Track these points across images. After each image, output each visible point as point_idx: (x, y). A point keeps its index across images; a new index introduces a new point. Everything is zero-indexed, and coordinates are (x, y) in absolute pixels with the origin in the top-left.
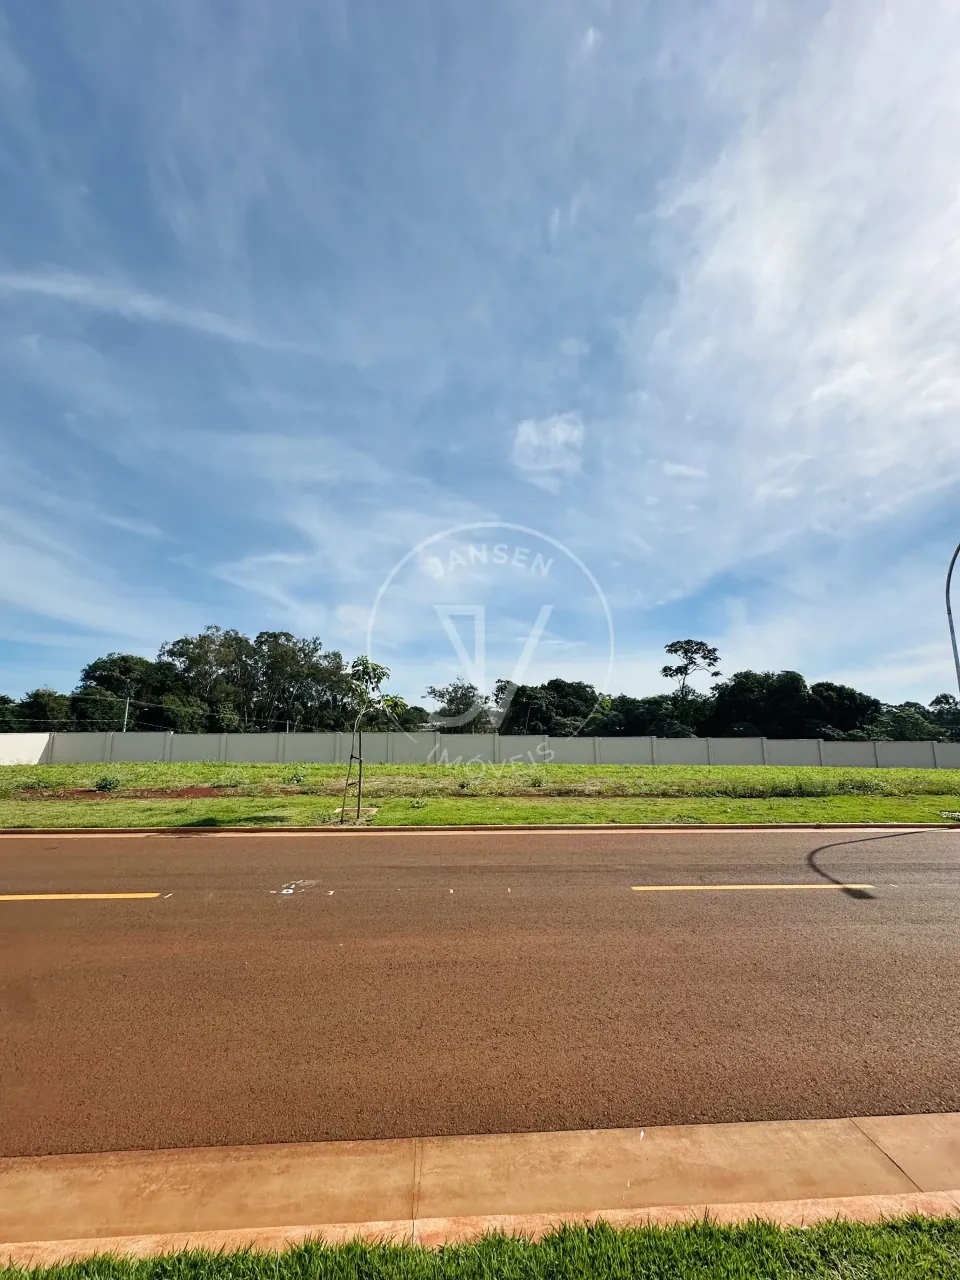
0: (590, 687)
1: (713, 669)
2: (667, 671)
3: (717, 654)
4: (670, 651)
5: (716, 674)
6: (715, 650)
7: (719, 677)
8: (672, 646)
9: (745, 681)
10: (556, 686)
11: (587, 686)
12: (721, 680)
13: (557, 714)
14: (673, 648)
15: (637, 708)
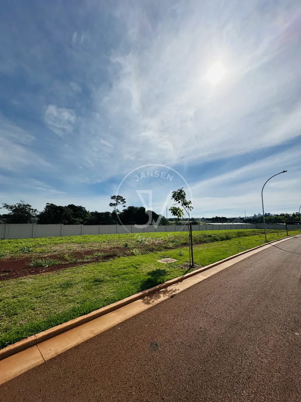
0: (84, 208)
1: (124, 205)
2: (111, 205)
3: (125, 201)
4: (112, 198)
5: (124, 206)
6: (125, 199)
7: (125, 207)
8: (113, 197)
9: (131, 209)
10: (71, 207)
11: (83, 208)
12: (125, 208)
13: (72, 217)
14: (113, 198)
15: (102, 215)
